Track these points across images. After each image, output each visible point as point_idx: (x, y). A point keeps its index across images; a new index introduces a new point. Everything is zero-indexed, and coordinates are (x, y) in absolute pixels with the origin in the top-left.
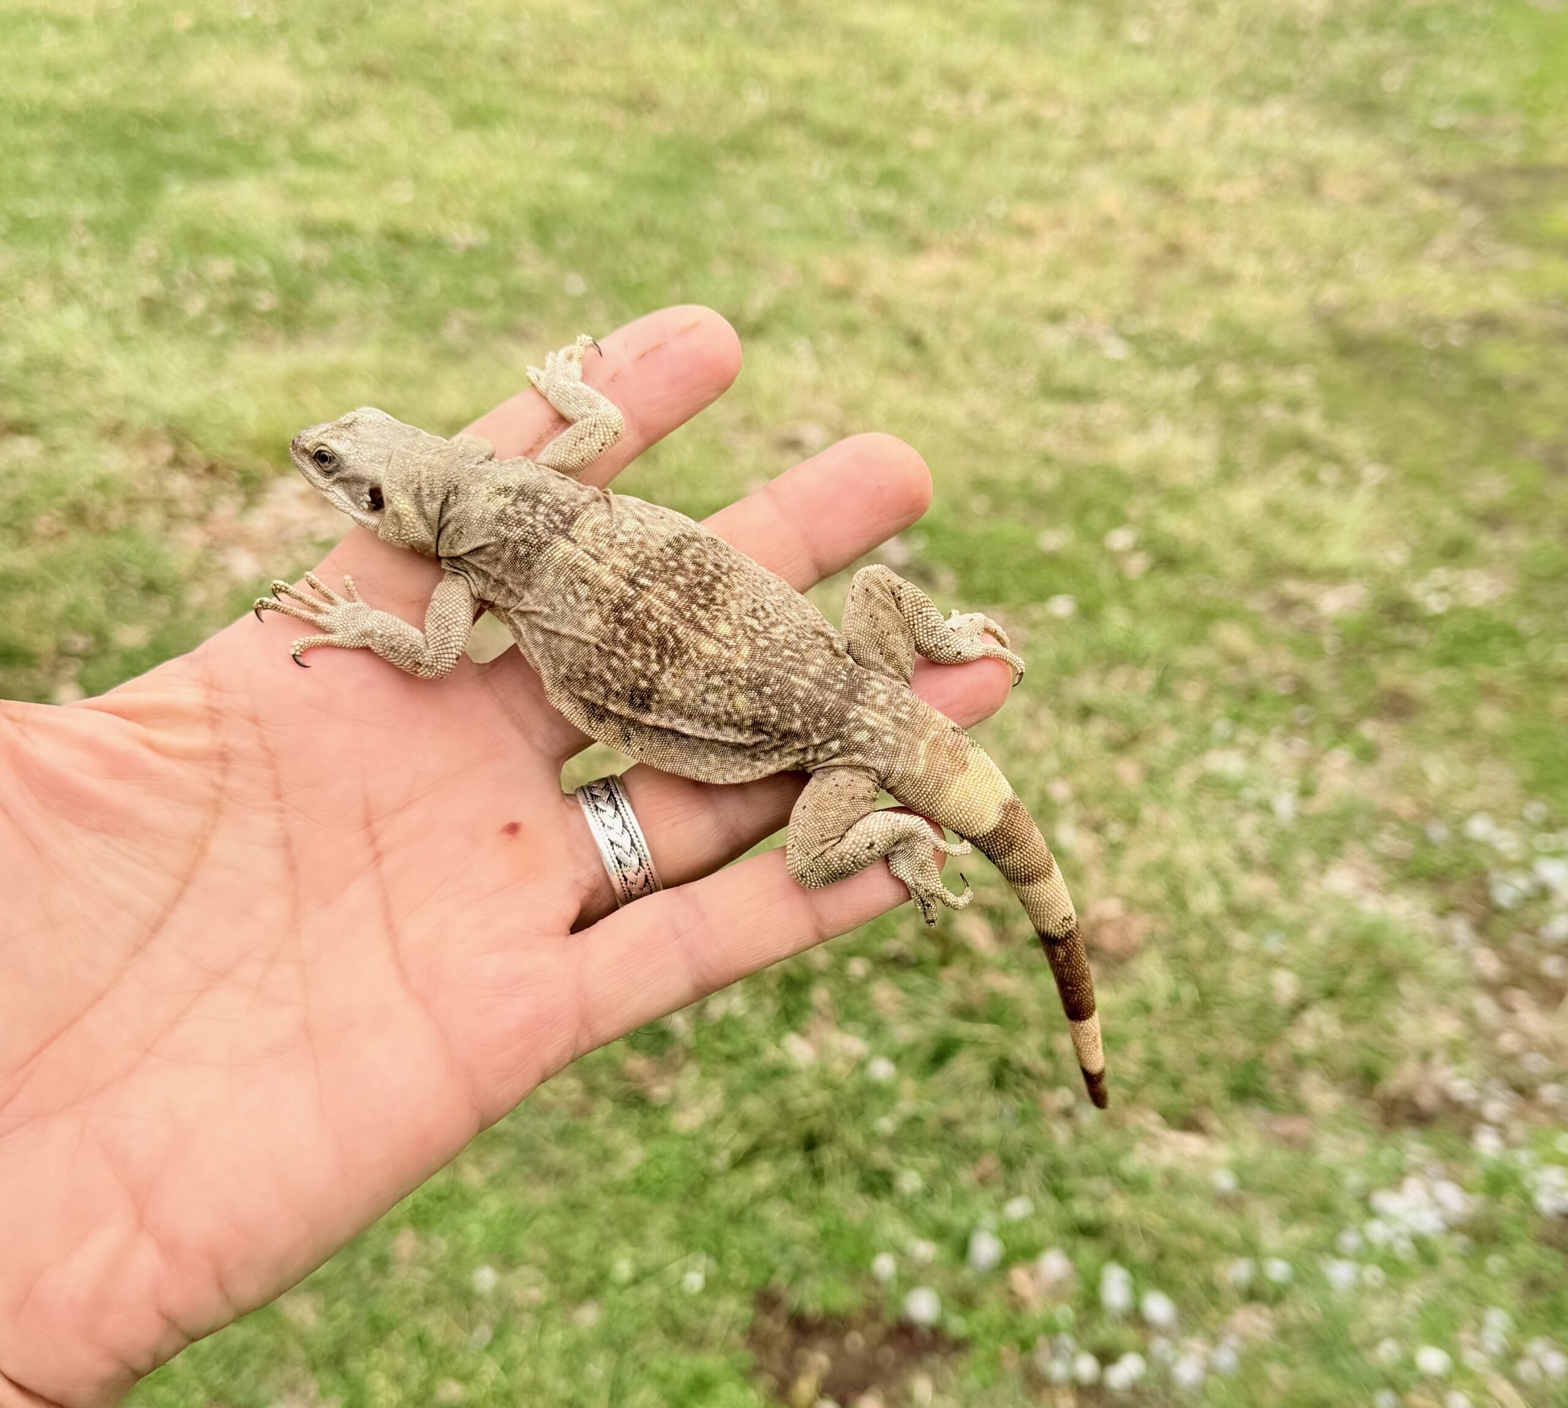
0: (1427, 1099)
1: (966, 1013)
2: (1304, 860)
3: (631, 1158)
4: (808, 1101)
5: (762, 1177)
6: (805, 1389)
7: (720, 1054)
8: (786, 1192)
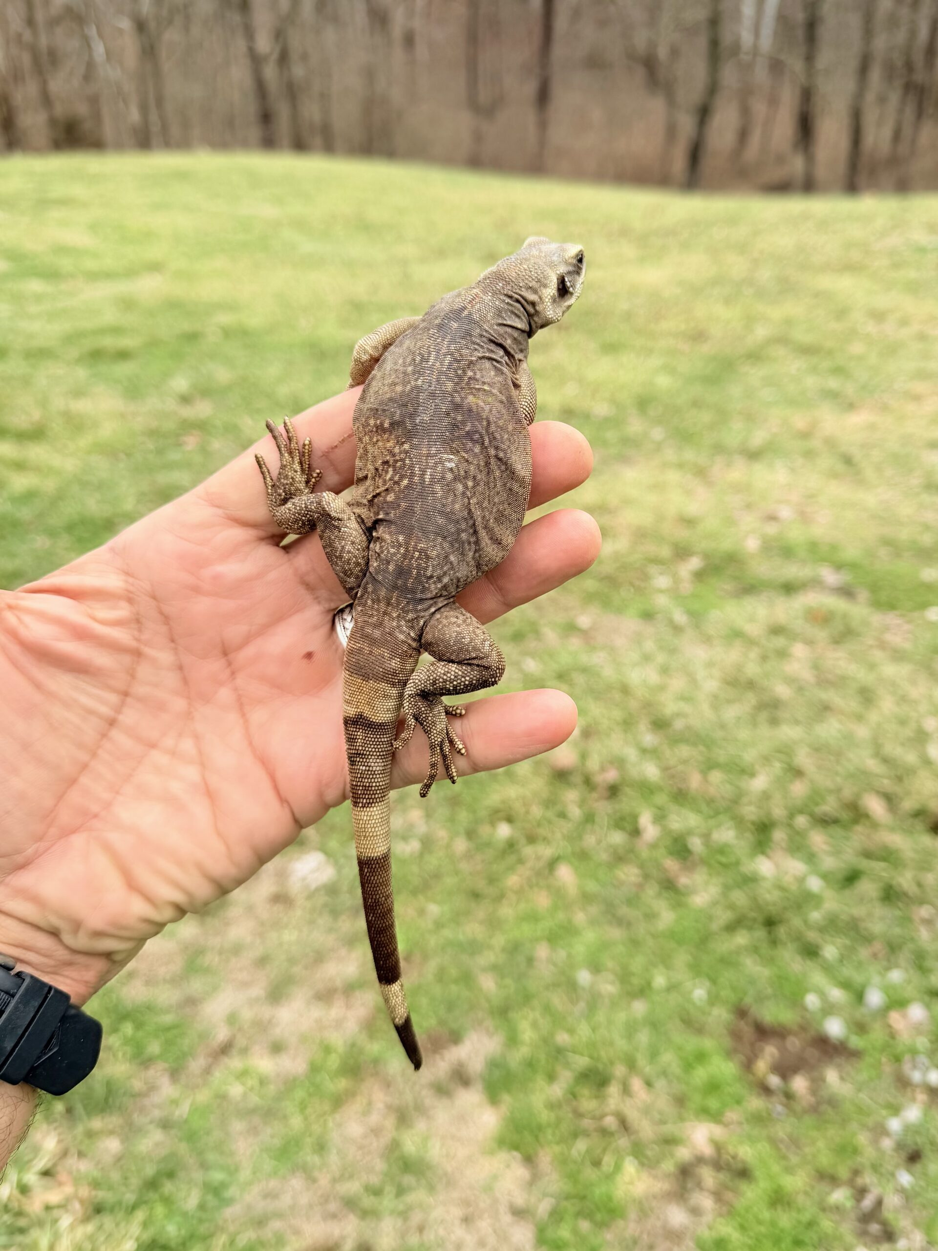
1: (868, 855)
3: (667, 917)
4: (769, 896)
5: (741, 939)
6: (762, 1066)
7: (721, 863)
8: (755, 950)
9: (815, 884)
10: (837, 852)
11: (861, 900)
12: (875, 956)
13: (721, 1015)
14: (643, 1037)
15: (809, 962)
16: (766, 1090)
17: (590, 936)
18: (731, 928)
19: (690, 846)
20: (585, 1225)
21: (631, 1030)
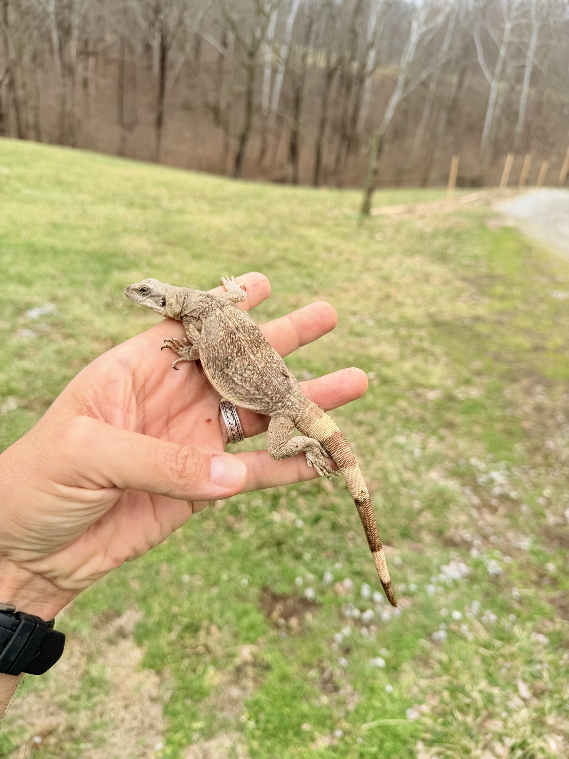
0: (457, 539)
1: (324, 508)
2: (423, 468)
3: (228, 545)
4: (278, 531)
5: (265, 553)
6: (275, 614)
7: (254, 516)
8: (272, 557)
9: (300, 523)
10: (310, 508)
11: (321, 530)
12: (328, 557)
13: (255, 591)
14: (217, 606)
15: (296, 561)
16: (277, 626)
17: (189, 557)
18: (260, 548)
19: (239, 509)
20: (189, 702)
21: (210, 602)
